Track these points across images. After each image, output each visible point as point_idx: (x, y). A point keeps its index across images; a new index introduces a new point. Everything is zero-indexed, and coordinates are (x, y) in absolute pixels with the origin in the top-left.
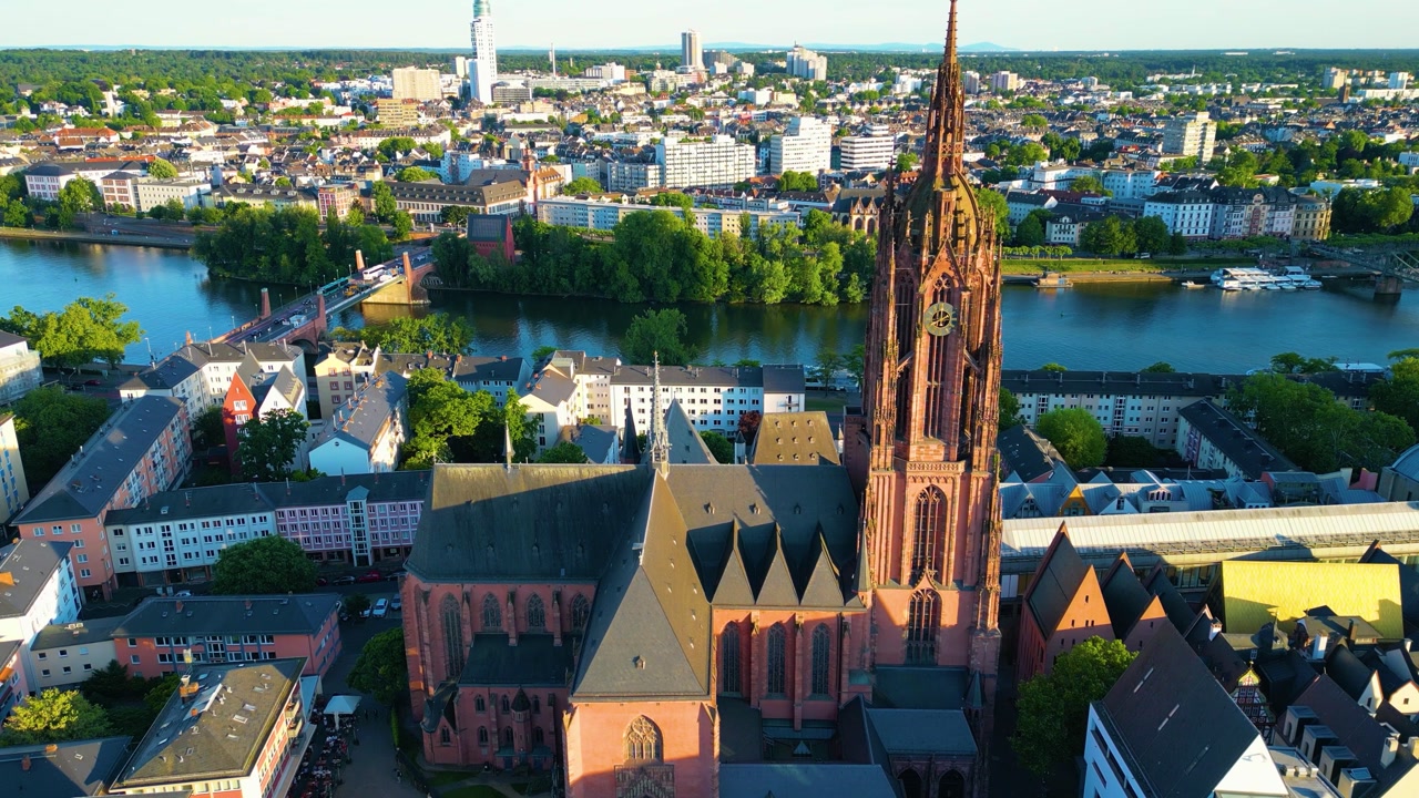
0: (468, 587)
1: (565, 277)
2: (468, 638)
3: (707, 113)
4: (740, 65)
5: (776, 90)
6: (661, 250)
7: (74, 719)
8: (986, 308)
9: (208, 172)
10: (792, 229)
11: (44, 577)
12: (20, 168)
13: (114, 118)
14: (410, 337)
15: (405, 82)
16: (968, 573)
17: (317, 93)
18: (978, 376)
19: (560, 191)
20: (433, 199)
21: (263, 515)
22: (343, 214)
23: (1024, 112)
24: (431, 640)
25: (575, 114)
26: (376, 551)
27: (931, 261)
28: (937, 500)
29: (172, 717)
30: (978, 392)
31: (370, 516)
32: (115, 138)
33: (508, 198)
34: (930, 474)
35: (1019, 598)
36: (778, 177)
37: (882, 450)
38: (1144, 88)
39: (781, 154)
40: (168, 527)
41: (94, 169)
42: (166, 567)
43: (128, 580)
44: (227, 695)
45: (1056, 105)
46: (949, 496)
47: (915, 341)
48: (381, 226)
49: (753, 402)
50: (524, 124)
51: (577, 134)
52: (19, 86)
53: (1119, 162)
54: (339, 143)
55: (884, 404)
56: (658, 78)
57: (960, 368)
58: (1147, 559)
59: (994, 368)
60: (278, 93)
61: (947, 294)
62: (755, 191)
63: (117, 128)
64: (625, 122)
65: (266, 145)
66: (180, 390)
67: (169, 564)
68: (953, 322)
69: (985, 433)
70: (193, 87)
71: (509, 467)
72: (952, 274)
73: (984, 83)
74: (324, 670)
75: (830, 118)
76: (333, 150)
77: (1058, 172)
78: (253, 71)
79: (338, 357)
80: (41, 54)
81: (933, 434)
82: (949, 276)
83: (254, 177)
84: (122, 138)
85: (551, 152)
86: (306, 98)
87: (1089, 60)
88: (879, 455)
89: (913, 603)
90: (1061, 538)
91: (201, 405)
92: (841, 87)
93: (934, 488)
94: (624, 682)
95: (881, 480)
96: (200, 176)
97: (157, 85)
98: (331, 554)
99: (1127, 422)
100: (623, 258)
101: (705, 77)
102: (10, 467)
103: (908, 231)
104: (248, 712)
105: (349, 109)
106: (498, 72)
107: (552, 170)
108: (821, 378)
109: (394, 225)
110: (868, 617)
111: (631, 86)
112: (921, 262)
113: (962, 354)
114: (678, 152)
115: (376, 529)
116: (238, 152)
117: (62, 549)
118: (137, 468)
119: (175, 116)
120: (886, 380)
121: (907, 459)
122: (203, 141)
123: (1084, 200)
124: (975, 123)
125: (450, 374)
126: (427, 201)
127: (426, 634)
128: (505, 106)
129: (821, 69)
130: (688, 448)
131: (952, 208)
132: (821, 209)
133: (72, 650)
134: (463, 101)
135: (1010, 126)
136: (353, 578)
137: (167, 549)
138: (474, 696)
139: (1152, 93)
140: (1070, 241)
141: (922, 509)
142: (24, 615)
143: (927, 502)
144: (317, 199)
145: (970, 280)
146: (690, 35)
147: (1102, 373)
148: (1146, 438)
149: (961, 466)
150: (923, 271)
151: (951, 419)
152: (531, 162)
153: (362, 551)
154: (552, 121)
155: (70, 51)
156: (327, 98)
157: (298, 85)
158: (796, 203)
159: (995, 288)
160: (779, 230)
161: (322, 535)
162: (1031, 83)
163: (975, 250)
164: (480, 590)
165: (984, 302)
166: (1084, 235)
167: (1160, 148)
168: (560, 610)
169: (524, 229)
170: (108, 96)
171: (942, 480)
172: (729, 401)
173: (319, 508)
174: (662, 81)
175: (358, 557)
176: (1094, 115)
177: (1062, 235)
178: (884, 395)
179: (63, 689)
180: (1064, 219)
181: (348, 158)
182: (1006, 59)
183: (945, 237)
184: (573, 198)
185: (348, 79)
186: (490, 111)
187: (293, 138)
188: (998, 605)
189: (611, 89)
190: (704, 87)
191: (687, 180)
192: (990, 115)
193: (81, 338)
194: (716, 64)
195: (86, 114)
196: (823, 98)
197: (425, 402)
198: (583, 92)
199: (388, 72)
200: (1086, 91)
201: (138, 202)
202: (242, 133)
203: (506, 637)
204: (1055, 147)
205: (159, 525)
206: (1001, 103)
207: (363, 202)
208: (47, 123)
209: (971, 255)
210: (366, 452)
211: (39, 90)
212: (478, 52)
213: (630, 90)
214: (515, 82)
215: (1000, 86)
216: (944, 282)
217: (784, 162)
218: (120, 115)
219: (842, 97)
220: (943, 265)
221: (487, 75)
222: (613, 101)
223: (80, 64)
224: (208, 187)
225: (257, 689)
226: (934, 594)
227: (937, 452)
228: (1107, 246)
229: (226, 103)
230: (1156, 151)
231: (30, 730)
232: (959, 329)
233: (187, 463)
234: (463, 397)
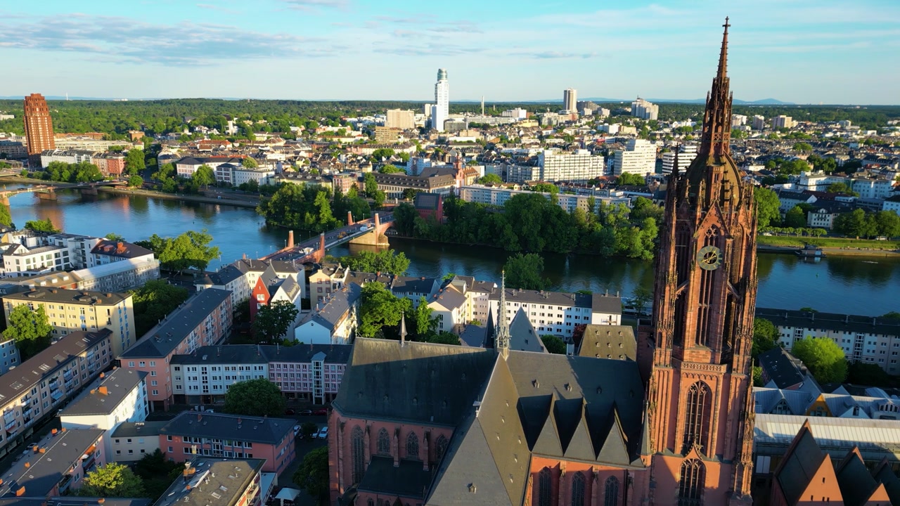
0: (369, 423)
1: (472, 233)
2: (367, 458)
3: (576, 138)
4: (601, 110)
5: (623, 125)
6: (534, 218)
7: (121, 483)
8: (746, 252)
9: (275, 165)
10: (623, 208)
11: (127, 391)
12: (175, 160)
13: (231, 136)
14: (370, 263)
15: (395, 119)
16: (727, 450)
17: (344, 123)
18: (738, 302)
19: (476, 181)
20: (399, 184)
21: (261, 365)
22: (346, 191)
23: (795, 141)
24: (343, 457)
25: (493, 137)
26: (327, 395)
27: (704, 215)
28: (704, 392)
29: (177, 489)
30: (738, 314)
31: (325, 372)
32: (230, 146)
33: (444, 185)
34: (699, 373)
35: (771, 474)
36: (618, 176)
37: (663, 350)
38: (885, 128)
39: (621, 162)
40: (206, 368)
41: (213, 162)
42: (202, 393)
43: (180, 400)
44: (211, 478)
45: (819, 138)
46: (713, 390)
47: (690, 273)
48: (367, 199)
49: (585, 318)
50: (461, 143)
51: (492, 149)
52: (186, 118)
53: (865, 175)
54: (351, 152)
55: (665, 317)
56: (547, 117)
57: (724, 294)
58: (876, 455)
59: (750, 296)
60: (322, 123)
61: (716, 239)
62: (602, 185)
63: (232, 141)
64: (523, 142)
65: (310, 151)
66: (230, 286)
67: (204, 391)
68: (720, 261)
69: (742, 345)
70: (276, 119)
71: (403, 343)
72: (719, 225)
73: (768, 123)
74: (282, 470)
75: (657, 142)
76: (347, 155)
77: (818, 179)
78: (311, 112)
79: (323, 272)
80: (201, 101)
81: (702, 342)
82: (717, 227)
83: (300, 169)
84: (233, 146)
85: (474, 158)
86: (337, 126)
87: (846, 110)
88: (660, 355)
89: (684, 468)
90: (805, 432)
91: (242, 297)
92: (667, 124)
93: (702, 383)
94: (460, 501)
95: (662, 374)
96: (270, 167)
97: (257, 118)
98: (300, 395)
99: (865, 353)
100: (509, 222)
101: (577, 116)
102: (127, 325)
103: (687, 194)
104: (222, 491)
105: (360, 133)
106: (449, 113)
107: (472, 168)
108: (636, 306)
109: (375, 199)
110: (648, 474)
111: (530, 122)
112: (696, 216)
113: (726, 284)
114: (552, 160)
115: (329, 381)
116: (294, 155)
117: (143, 375)
118: (195, 330)
119: (264, 135)
120: (667, 300)
121: (682, 360)
122: (275, 148)
123: (837, 198)
124: (759, 147)
125: (389, 287)
126: (395, 185)
127: (340, 452)
128: (451, 133)
129: (654, 113)
130: (527, 341)
131: (721, 178)
132: (646, 197)
133: (136, 440)
134: (427, 129)
135: (784, 150)
136: (310, 412)
137: (203, 382)
138: (367, 498)
139: (891, 132)
140: (825, 226)
141: (693, 398)
142: (109, 414)
143: (696, 393)
144: (332, 182)
145: (733, 231)
146: (569, 91)
147: (846, 316)
148: (880, 366)
149: (724, 368)
150: (697, 222)
151: (716, 332)
152: (460, 164)
153: (319, 395)
154: (478, 141)
155: (215, 100)
156: (349, 127)
157: (334, 119)
158: (628, 193)
159: (752, 237)
160: (614, 208)
161: (295, 382)
162: (802, 124)
163: (738, 209)
164: (378, 425)
165: (744, 247)
166: (836, 222)
167: (896, 166)
168: (429, 445)
169: (451, 203)
170: (230, 123)
171: (708, 377)
172: (568, 316)
173: (295, 364)
174: (549, 119)
175: (316, 398)
176: (847, 145)
177: (820, 222)
178: (666, 311)
179: (119, 463)
180: (821, 211)
181: (354, 160)
182: (785, 109)
183: (715, 199)
184: (483, 186)
185: (362, 116)
186: (442, 135)
187: (325, 148)
188: (750, 477)
189: (516, 123)
190: (575, 123)
191: (558, 177)
192: (770, 143)
193: (184, 254)
194: (585, 109)
195: (218, 133)
196: (654, 130)
197: (370, 302)
198: (499, 125)
199: (385, 113)
200: (842, 129)
201: (234, 181)
202: (298, 145)
203: (392, 460)
204: (817, 164)
205: (201, 366)
206: (779, 136)
207: (358, 185)
208: (196, 137)
209: (734, 213)
210: (330, 331)
211: (194, 120)
212: (438, 101)
213: (528, 124)
214: (459, 119)
215: (779, 125)
216: (713, 231)
217: (623, 167)
218: (235, 134)
219: (667, 130)
220: (712, 218)
221: (442, 114)
222: (517, 130)
223: (220, 107)
224: (273, 173)
225: (231, 476)
226: (700, 463)
227: (705, 356)
228: (854, 230)
229: (293, 129)
230: (893, 168)
231: (95, 486)
232: (724, 265)
233: (228, 331)
234: (393, 301)
